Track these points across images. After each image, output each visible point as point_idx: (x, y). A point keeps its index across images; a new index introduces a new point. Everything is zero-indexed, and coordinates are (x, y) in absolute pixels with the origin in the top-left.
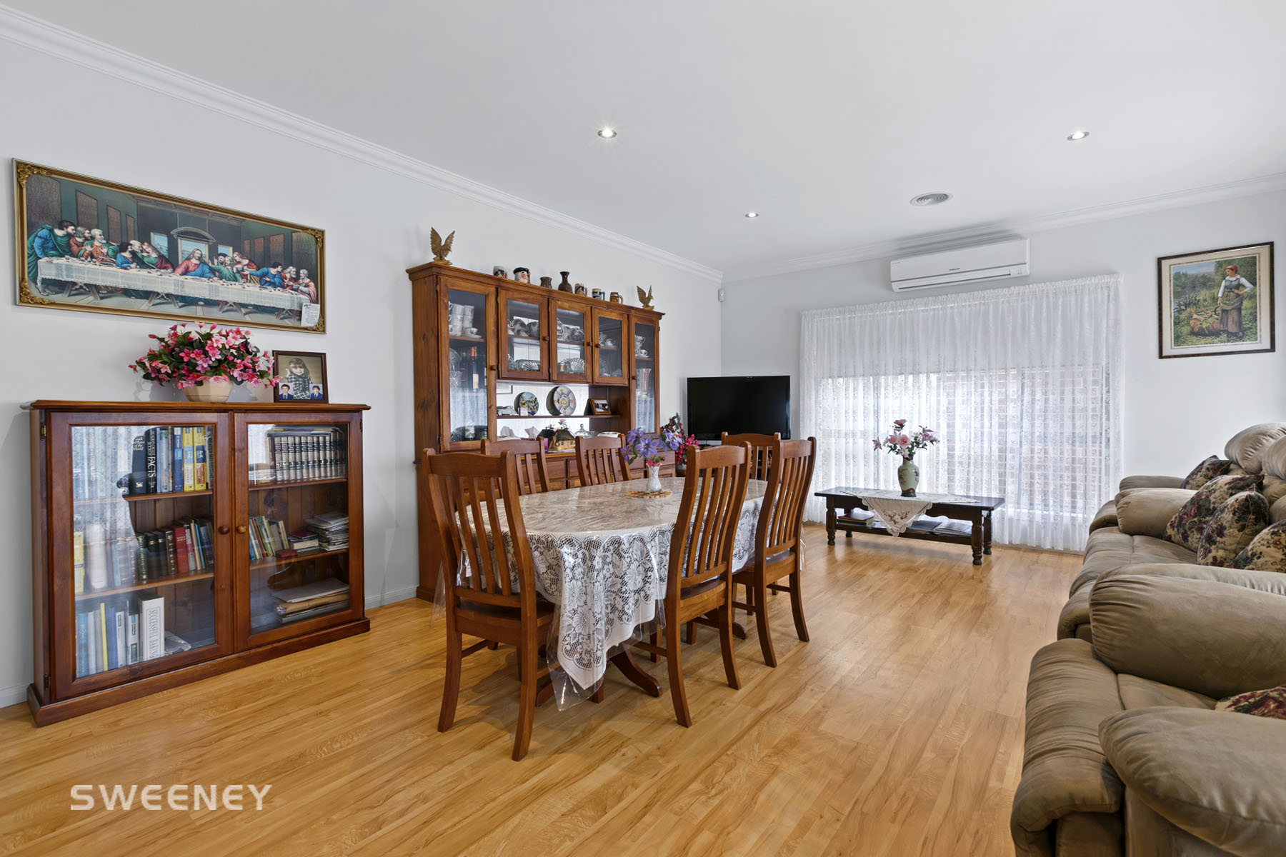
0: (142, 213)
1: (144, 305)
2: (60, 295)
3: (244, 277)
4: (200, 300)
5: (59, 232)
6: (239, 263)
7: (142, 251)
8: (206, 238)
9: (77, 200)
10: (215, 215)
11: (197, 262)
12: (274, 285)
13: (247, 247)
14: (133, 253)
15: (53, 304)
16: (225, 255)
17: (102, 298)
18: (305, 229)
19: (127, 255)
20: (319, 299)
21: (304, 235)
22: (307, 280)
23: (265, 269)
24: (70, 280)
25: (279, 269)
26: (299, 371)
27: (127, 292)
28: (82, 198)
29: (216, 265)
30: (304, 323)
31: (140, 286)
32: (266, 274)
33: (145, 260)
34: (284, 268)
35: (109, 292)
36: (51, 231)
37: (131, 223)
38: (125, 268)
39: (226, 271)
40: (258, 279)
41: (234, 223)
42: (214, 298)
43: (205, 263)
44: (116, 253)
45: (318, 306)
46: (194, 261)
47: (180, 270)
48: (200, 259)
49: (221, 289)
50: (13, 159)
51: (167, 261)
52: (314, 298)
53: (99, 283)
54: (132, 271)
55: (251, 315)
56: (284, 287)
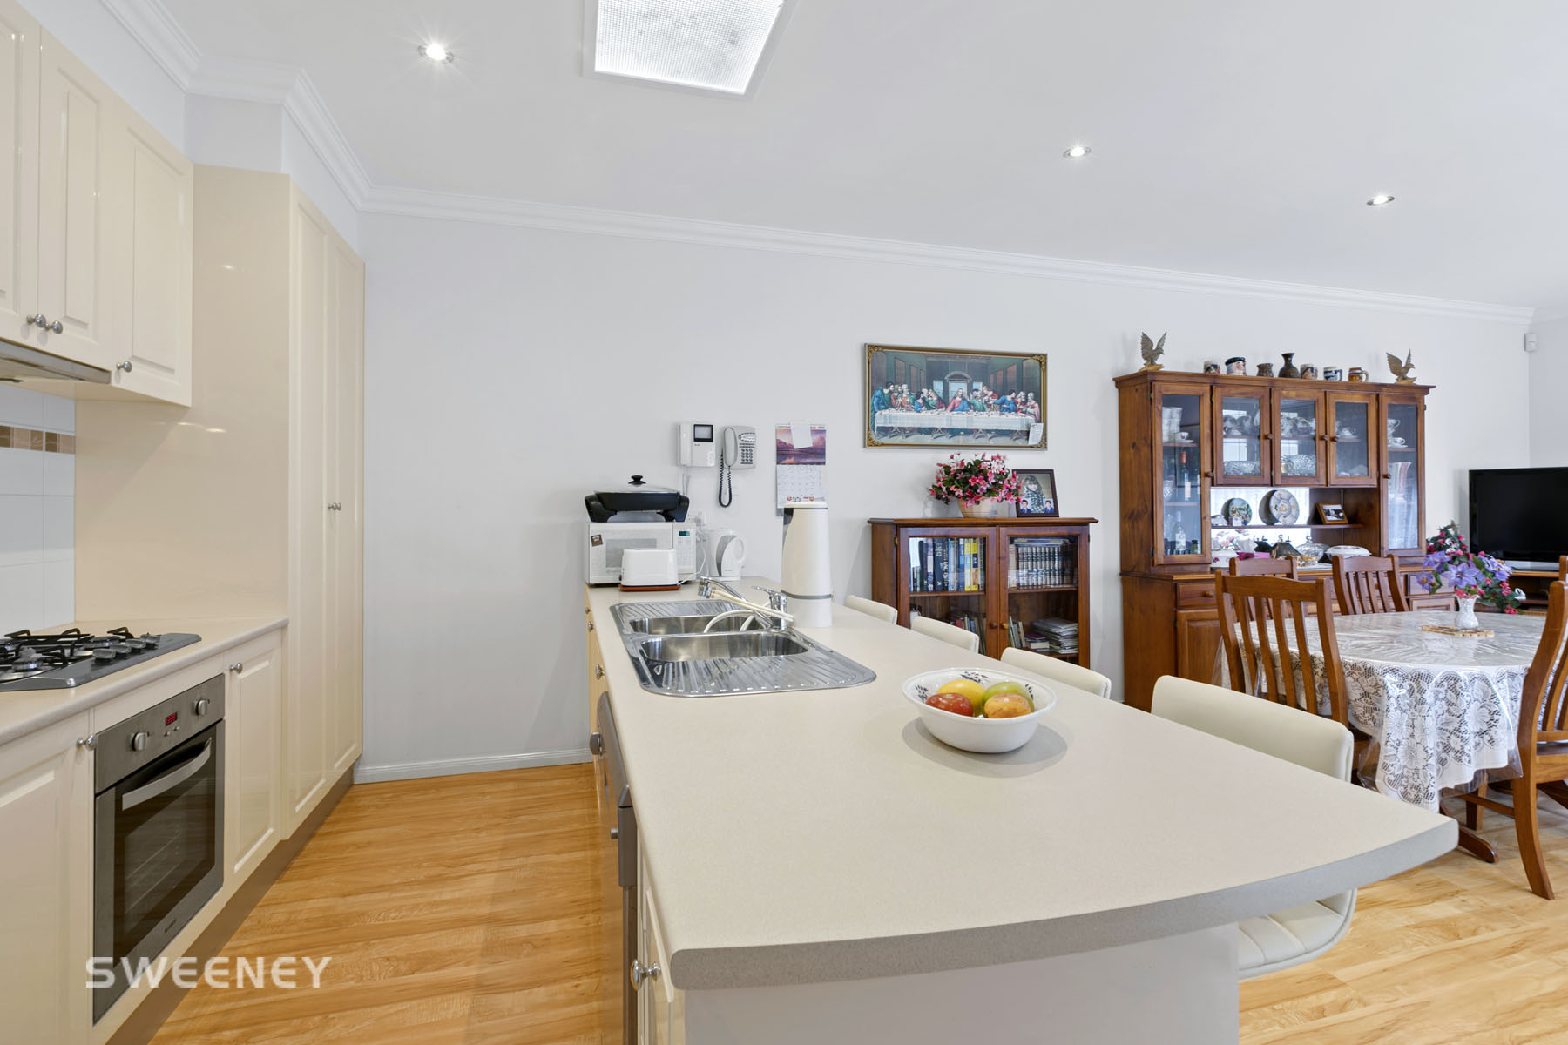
0: (929, 365)
1: (928, 439)
2: (885, 438)
3: (989, 406)
4: (961, 430)
5: (886, 391)
6: (986, 395)
7: (928, 397)
8: (965, 378)
9: (895, 365)
10: (972, 357)
11: (960, 399)
12: (1009, 410)
13: (992, 381)
14: (924, 399)
15: (883, 445)
16: (977, 390)
17: (907, 437)
18: (1032, 356)
19: (920, 401)
20: (1042, 418)
21: (1031, 361)
22: (1033, 402)
23: (1003, 398)
24: (890, 425)
25: (1013, 395)
26: (1033, 487)
27: (921, 431)
28: (898, 362)
29: (971, 400)
30: (1031, 442)
31: (926, 424)
32: (1003, 402)
33: (930, 403)
34: (1017, 394)
35: (911, 431)
36: (882, 391)
37: (923, 377)
38: (919, 412)
39: (978, 403)
40: (998, 407)
41: (984, 361)
42: (970, 428)
43: (964, 399)
44: (915, 400)
45: (1042, 425)
46: (958, 399)
47: (950, 407)
48: (962, 396)
49: (975, 419)
50: (865, 344)
51: (943, 402)
52: (1038, 418)
53: (906, 426)
54: (922, 413)
55: (994, 439)
56: (1016, 411)
